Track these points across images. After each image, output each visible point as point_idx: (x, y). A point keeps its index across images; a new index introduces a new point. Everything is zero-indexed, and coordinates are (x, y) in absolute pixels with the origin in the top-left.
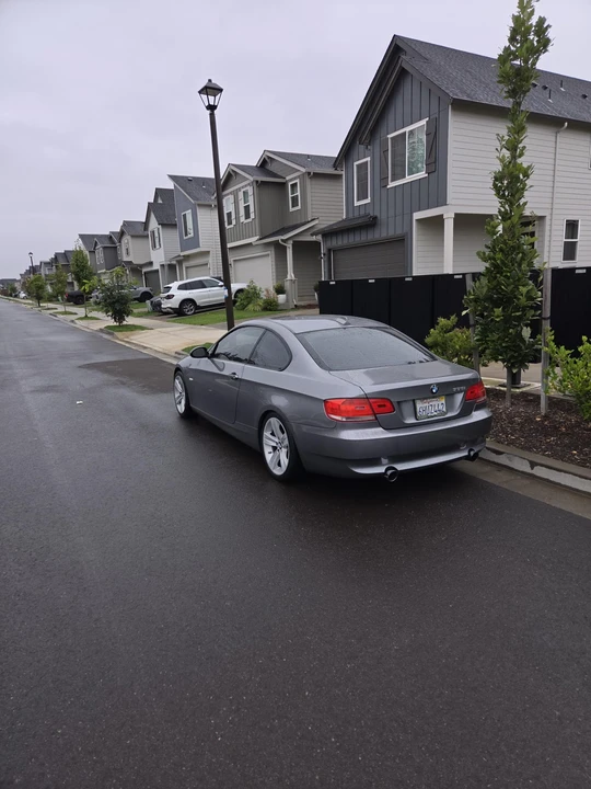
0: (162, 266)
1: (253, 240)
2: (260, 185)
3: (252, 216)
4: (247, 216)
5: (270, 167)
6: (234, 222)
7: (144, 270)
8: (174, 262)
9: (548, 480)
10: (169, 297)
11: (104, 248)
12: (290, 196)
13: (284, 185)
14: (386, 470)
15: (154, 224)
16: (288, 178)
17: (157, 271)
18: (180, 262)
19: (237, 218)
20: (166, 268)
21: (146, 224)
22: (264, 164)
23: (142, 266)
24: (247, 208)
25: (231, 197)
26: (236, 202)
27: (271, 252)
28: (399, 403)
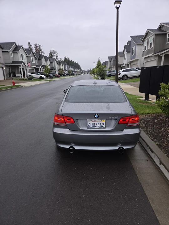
0: (126, 65)
1: (151, 55)
2: (156, 35)
3: (152, 46)
4: (151, 47)
5: (162, 29)
6: (146, 49)
7: (121, 66)
8: (129, 63)
9: (163, 173)
10: (119, 74)
11: (113, 60)
12: (168, 38)
13: (166, 34)
14: (70, 147)
15: (125, 52)
16: (167, 32)
17: (124, 66)
18: (130, 63)
19: (148, 47)
20: (127, 65)
21: (123, 52)
22: (160, 28)
23: (121, 65)
24: (151, 44)
25: (147, 40)
26: (148, 42)
27: (157, 58)
28: (77, 119)
